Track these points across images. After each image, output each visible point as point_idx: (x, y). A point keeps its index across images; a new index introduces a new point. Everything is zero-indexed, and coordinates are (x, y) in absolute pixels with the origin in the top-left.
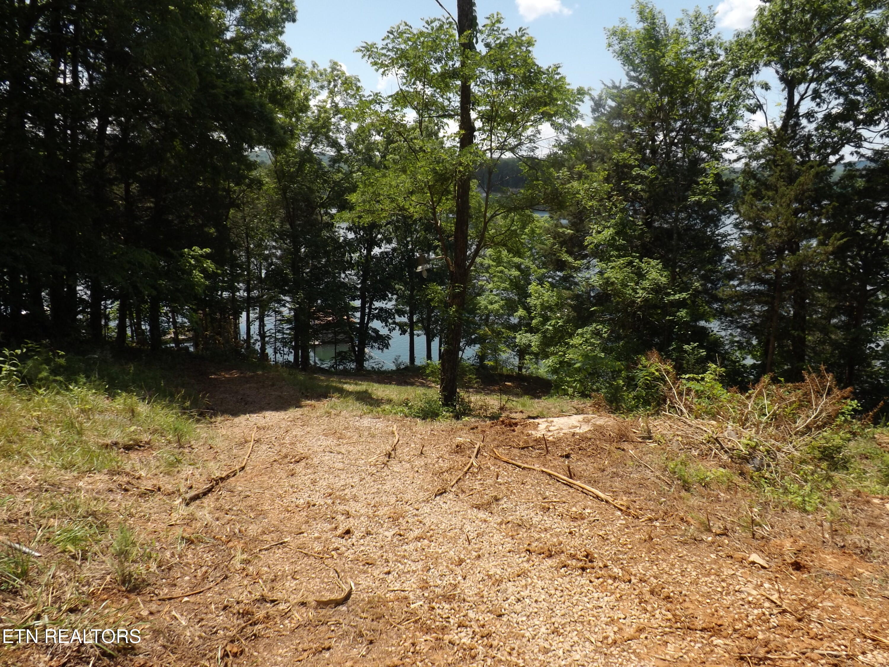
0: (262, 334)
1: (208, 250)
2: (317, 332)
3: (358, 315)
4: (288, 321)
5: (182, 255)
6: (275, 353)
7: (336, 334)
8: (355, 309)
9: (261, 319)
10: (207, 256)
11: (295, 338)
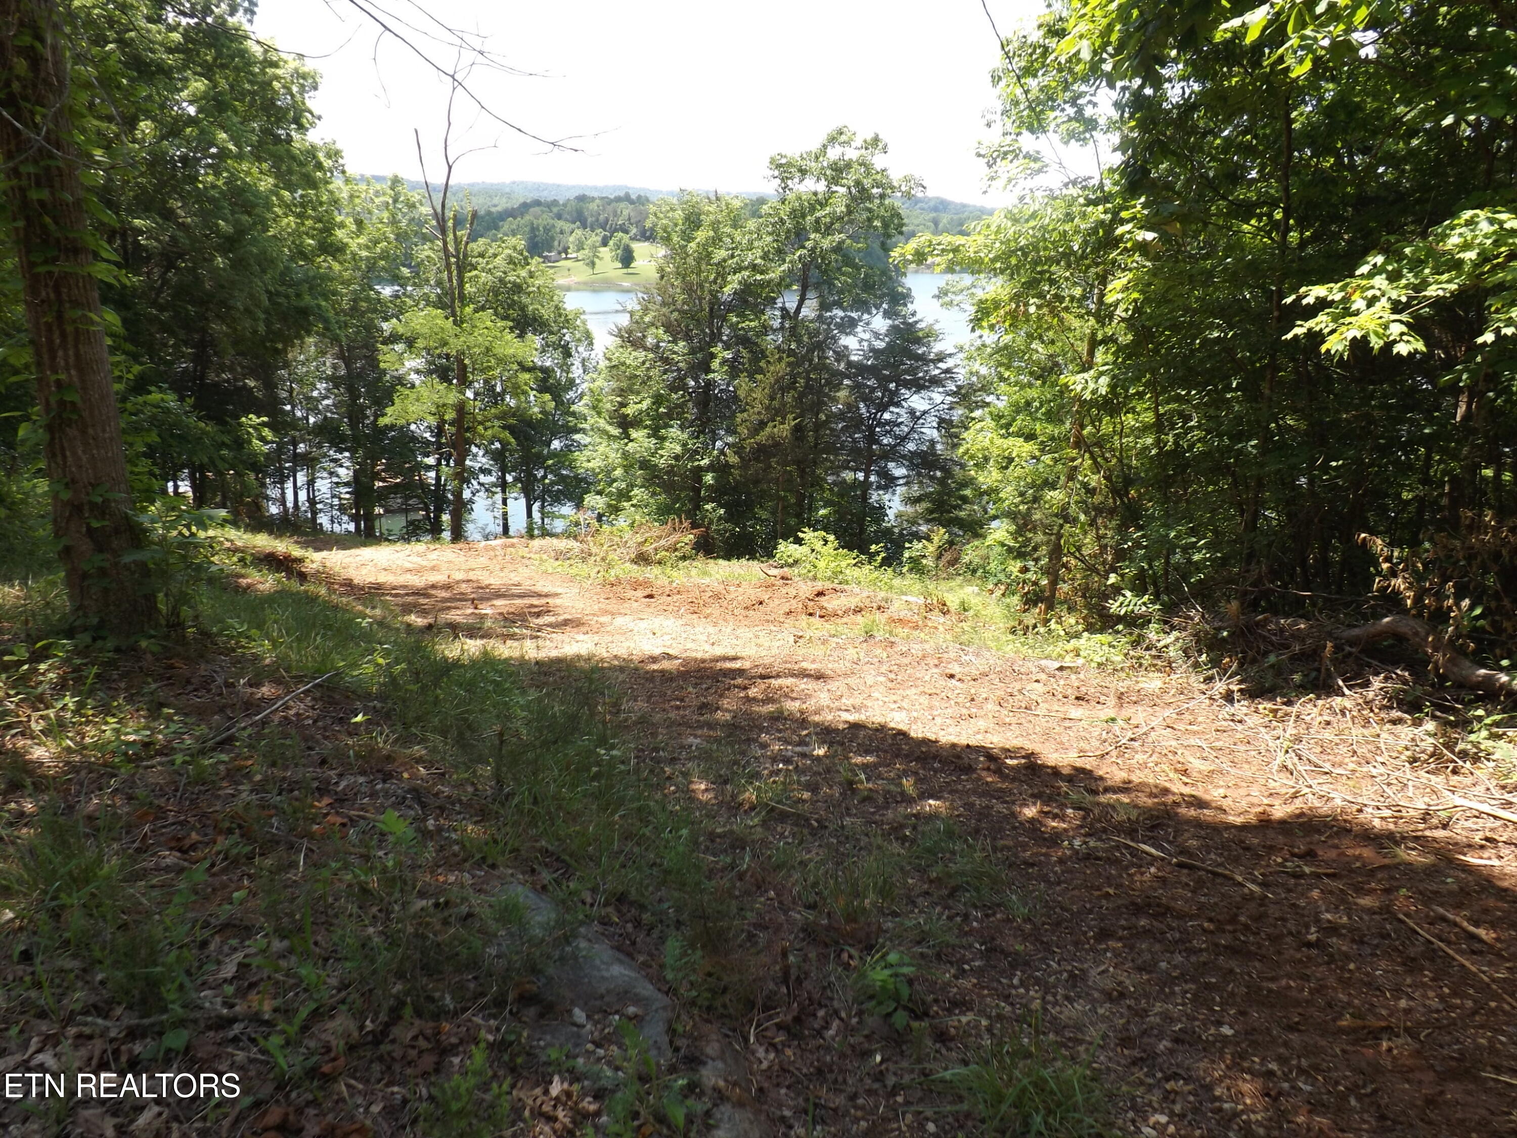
0: (312, 501)
1: (265, 419)
2: (382, 496)
3: (433, 474)
4: (347, 484)
5: (241, 425)
6: (333, 522)
7: (407, 498)
8: (429, 468)
9: (311, 483)
10: (264, 424)
11: (357, 504)
